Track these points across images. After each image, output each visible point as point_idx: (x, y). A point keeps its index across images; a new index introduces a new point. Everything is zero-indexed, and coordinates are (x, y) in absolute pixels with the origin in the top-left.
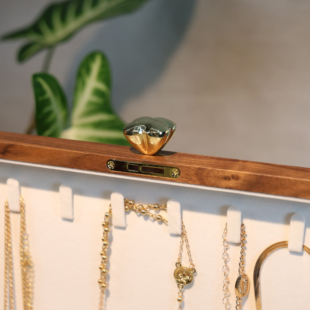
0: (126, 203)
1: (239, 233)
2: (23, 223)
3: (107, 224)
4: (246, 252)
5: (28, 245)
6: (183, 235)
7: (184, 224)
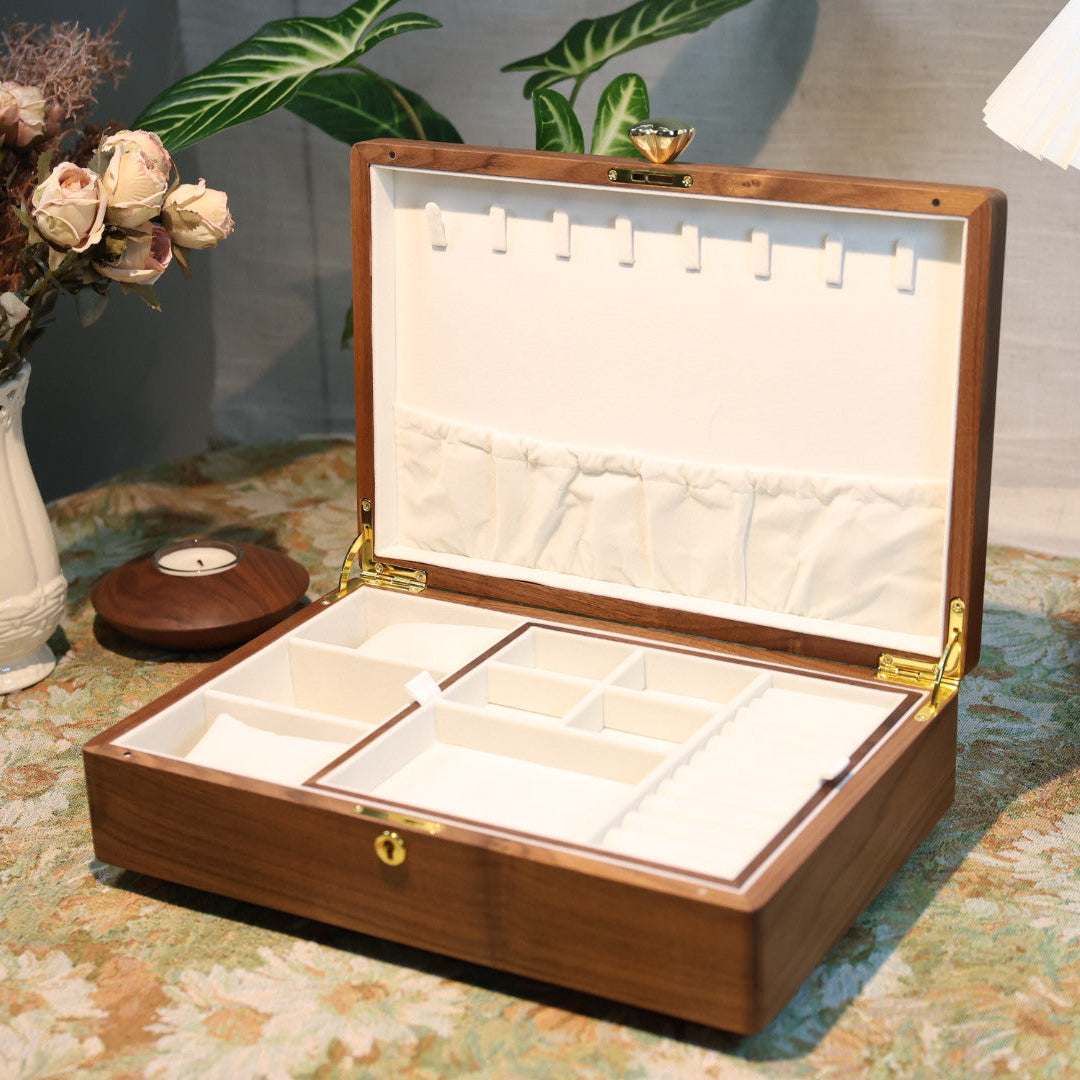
1: (765, 260)
7: (703, 255)
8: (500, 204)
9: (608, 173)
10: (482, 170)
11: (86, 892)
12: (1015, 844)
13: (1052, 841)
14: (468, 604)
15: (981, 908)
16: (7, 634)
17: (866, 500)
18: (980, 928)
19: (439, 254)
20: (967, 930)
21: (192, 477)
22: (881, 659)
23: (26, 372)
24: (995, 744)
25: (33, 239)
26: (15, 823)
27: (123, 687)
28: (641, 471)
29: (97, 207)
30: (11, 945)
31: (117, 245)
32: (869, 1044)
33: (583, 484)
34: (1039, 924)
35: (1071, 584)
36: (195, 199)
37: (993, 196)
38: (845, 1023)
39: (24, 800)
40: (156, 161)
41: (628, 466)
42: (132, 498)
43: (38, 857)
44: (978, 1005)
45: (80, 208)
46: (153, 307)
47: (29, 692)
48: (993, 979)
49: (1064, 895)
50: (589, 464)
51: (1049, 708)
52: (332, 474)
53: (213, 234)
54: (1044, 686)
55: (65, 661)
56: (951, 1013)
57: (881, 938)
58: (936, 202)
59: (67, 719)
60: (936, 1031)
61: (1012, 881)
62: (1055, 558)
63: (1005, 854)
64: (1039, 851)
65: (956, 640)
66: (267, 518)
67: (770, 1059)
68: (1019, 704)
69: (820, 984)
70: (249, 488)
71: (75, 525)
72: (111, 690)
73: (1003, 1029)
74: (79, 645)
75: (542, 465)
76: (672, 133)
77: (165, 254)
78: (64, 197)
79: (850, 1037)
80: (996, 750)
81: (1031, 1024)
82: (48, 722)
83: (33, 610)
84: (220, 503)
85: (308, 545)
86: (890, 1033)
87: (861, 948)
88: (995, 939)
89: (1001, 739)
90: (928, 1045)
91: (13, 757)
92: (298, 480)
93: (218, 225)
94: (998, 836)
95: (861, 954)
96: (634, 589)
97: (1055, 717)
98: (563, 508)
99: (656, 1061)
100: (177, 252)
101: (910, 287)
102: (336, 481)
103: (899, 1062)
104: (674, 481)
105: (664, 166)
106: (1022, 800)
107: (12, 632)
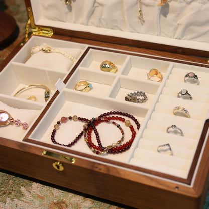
98: (94, 7)
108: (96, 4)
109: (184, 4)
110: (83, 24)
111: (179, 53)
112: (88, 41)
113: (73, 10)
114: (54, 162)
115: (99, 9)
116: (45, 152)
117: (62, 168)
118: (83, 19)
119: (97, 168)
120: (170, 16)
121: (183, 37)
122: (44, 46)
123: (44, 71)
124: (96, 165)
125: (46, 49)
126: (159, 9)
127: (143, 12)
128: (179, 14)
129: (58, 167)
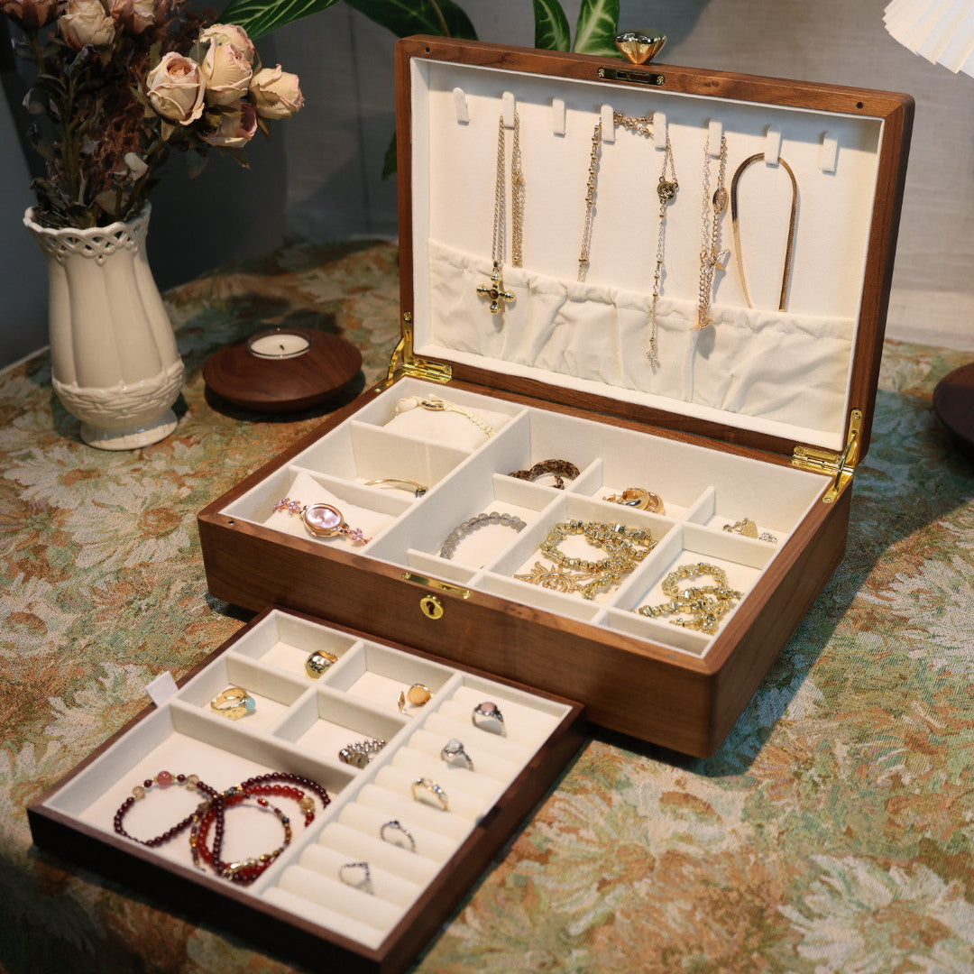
0: (615, 116)
1: (720, 144)
2: (516, 138)
3: (597, 138)
4: (726, 165)
5: (520, 163)
6: (667, 149)
7: (670, 137)
8: (511, 91)
9: (598, 72)
10: (499, 65)
11: (205, 619)
12: (891, 585)
13: (917, 583)
14: (484, 394)
15: (869, 640)
16: (140, 407)
17: (789, 332)
18: (871, 659)
19: (463, 127)
20: (861, 660)
21: (271, 268)
22: (795, 450)
23: (147, 210)
24: (869, 499)
25: (148, 114)
26: (151, 558)
27: (227, 444)
28: (616, 301)
29: (198, 89)
30: (149, 666)
31: (215, 120)
32: (797, 759)
33: (571, 309)
34: (915, 655)
35: (915, 367)
36: (274, 81)
37: (905, 101)
38: (776, 740)
39: (157, 538)
40: (243, 52)
41: (605, 297)
42: (230, 286)
43: (168, 589)
44: (875, 726)
45: (184, 91)
46: (244, 166)
47: (159, 446)
48: (884, 704)
49: (931, 630)
50: (576, 294)
51: (905, 469)
52: (374, 267)
53: (288, 109)
54: (902, 451)
55: (184, 420)
56: (856, 733)
57: (798, 666)
58: (860, 105)
59: (187, 469)
60: (846, 748)
61: (892, 617)
62: (900, 343)
63: (884, 593)
64: (908, 592)
65: (854, 439)
66: (328, 303)
67: (724, 773)
68: (884, 466)
69: (756, 706)
70: (314, 277)
71: (188, 307)
72: (218, 447)
73: (895, 748)
74: (194, 407)
75: (541, 293)
76: (649, 41)
77: (252, 124)
78: (172, 82)
79: (781, 753)
80: (871, 505)
81: (916, 744)
82: (174, 472)
83: (159, 388)
84: (293, 289)
85: (358, 325)
86: (812, 751)
87: (785, 675)
88: (883, 667)
89: (874, 495)
90: (840, 761)
91: (148, 502)
92: (349, 272)
93: (292, 102)
94: (878, 578)
95: (784, 680)
96: (607, 386)
97: (911, 477)
98: (554, 325)
99: (638, 773)
100: (261, 123)
101: (832, 169)
102: (377, 273)
103: (820, 776)
104: (640, 309)
105: (642, 67)
106: (893, 548)
107: (144, 405)
108: (559, 319)
109: (748, 331)
110: (523, 362)
111: (728, 441)
112: (529, 399)
113: (506, 328)
114: (425, 596)
115: (562, 331)
116: (408, 576)
117: (439, 613)
118: (525, 351)
119: (514, 610)
120: (717, 357)
121: (740, 408)
122: (431, 398)
123: (421, 445)
124: (512, 606)
125: (433, 404)
126: (693, 339)
127: (660, 344)
128: (735, 353)
129: (431, 607)
